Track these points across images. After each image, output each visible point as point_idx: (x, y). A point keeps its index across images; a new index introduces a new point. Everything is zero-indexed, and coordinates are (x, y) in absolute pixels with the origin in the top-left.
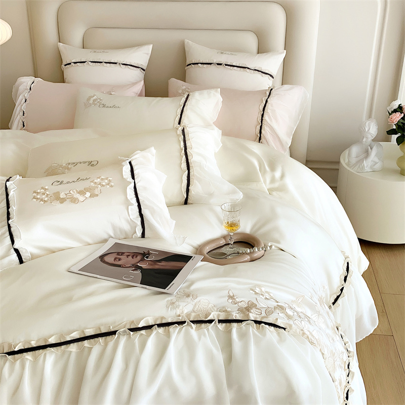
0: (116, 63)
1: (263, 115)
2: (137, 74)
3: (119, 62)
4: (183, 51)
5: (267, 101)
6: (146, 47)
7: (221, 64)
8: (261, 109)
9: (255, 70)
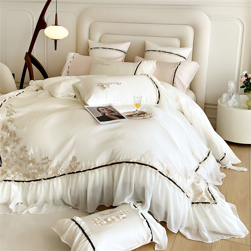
0: (113, 49)
1: (175, 73)
2: (122, 54)
5: (178, 67)
6: (127, 43)
7: (160, 51)
8: (175, 70)
9: (176, 54)
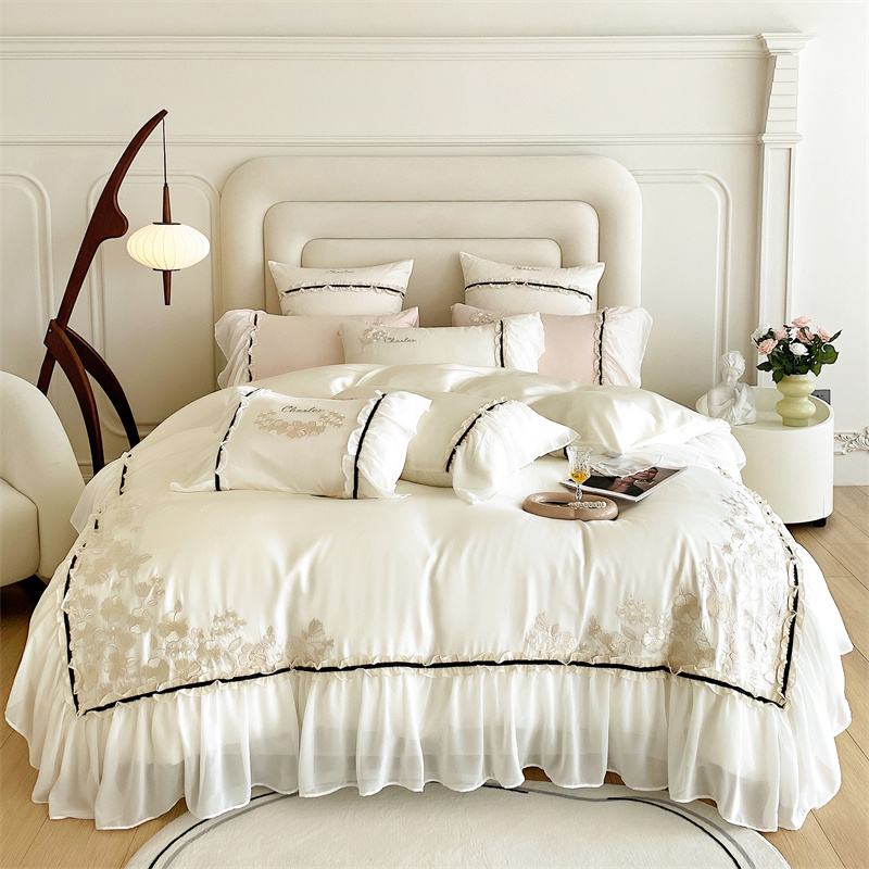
0: (369, 287)
1: (600, 346)
3: (372, 284)
4: (458, 267)
5: (602, 327)
6: (406, 263)
7: (522, 283)
9: (570, 289)
